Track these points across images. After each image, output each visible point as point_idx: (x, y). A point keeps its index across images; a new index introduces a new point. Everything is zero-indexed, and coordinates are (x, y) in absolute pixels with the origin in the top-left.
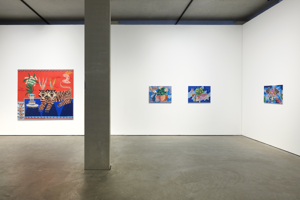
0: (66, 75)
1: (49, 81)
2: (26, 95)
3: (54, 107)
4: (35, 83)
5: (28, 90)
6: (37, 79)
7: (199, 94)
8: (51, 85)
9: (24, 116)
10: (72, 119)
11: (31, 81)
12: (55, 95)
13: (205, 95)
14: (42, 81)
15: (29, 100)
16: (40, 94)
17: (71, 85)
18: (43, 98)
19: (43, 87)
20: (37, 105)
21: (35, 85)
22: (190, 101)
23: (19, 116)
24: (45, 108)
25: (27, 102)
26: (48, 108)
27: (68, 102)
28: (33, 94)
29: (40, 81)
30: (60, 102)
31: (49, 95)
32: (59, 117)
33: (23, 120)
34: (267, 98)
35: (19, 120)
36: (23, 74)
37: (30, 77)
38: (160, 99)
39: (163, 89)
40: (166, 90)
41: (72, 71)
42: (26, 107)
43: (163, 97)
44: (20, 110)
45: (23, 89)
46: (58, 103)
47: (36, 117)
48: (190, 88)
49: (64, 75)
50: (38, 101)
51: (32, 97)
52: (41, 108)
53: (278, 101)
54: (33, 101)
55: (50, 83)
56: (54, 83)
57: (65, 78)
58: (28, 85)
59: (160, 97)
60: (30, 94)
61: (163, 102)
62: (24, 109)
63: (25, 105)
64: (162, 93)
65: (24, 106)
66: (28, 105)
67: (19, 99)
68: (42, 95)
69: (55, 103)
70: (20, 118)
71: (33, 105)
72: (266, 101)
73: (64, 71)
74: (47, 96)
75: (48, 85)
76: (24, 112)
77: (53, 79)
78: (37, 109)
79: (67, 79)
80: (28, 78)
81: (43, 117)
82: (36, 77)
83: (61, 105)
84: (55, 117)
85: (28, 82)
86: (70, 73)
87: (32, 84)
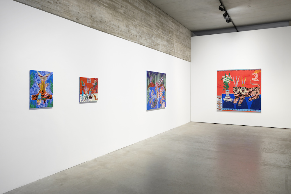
0: (255, 74)
1: (241, 79)
2: (223, 91)
3: (245, 101)
4: (230, 81)
5: (224, 87)
6: (231, 78)
8: (242, 83)
9: (222, 108)
10: (260, 112)
11: (227, 79)
12: (246, 91)
14: (235, 79)
15: (226, 95)
16: (234, 90)
17: (259, 82)
18: (237, 94)
19: (236, 84)
20: (231, 100)
21: (230, 83)
23: (218, 107)
24: (238, 102)
25: (224, 96)
26: (240, 103)
27: (257, 97)
28: (228, 90)
29: (233, 79)
30: (250, 97)
31: (241, 91)
32: (249, 110)
33: (221, 111)
35: (217, 111)
36: (221, 74)
37: (226, 76)
41: (260, 70)
42: (223, 101)
44: (218, 103)
45: (221, 86)
46: (248, 98)
47: (231, 109)
49: (253, 74)
50: (232, 96)
51: (228, 93)
52: (235, 102)
54: (229, 96)
55: (242, 81)
56: (245, 81)
57: (254, 77)
58: (225, 82)
60: (227, 90)
62: (222, 102)
63: (223, 99)
65: (221, 100)
66: (225, 99)
67: (218, 94)
68: (236, 91)
69: (246, 98)
70: (219, 110)
71: (228, 99)
73: (253, 71)
74: (239, 92)
75: (240, 82)
76: (222, 105)
77: (244, 77)
78: (231, 102)
79: (256, 77)
80: (225, 77)
81: (236, 109)
82: (230, 76)
83: (251, 99)
84: (246, 110)
85: (225, 81)
86: (258, 72)
87: (228, 82)
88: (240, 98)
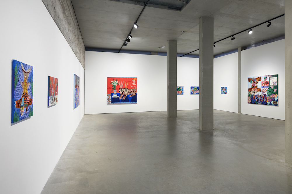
0: (134, 81)
1: (125, 83)
2: (112, 91)
3: (127, 97)
4: (117, 84)
5: (113, 88)
6: (118, 82)
7: (195, 90)
8: (126, 86)
9: (111, 102)
10: (137, 103)
11: (115, 83)
12: (128, 91)
13: (197, 91)
14: (120, 84)
15: (114, 94)
16: (119, 91)
17: (136, 86)
18: (122, 93)
19: (121, 86)
20: (118, 97)
21: (117, 86)
22: (191, 93)
23: (108, 102)
24: (122, 98)
25: (112, 94)
26: (124, 98)
27: (135, 95)
28: (116, 91)
29: (119, 83)
30: (130, 95)
31: (125, 91)
32: (130, 103)
33: (110, 105)
34: (222, 92)
35: (107, 105)
36: (110, 80)
37: (114, 81)
38: (178, 93)
39: (180, 88)
40: (181, 88)
41: (137, 78)
42: (112, 98)
43: (180, 92)
44: (108, 99)
45: (110, 88)
46: (129, 95)
47: (118, 103)
48: (191, 88)
49: (133, 81)
50: (118, 94)
51: (115, 92)
52: (121, 98)
53: (226, 93)
54: (116, 94)
55: (125, 84)
56: (127, 85)
57: (133, 82)
58: (113, 85)
59: (178, 92)
60: (114, 91)
61: (180, 94)
62: (111, 99)
63: (112, 96)
64: (180, 90)
65: (111, 97)
66: (113, 97)
67: (108, 93)
69: (128, 95)
70: (108, 104)
71: (115, 96)
72: (222, 93)
73: (132, 78)
74: (123, 92)
75: (124, 85)
76: (111, 100)
77: (127, 82)
78: (118, 98)
79: (134, 82)
80: (113, 81)
81: (121, 103)
82: (117, 81)
83: (131, 96)
84: (128, 103)
85: (113, 84)
86: (136, 79)
87: (115, 85)
88: (124, 96)
